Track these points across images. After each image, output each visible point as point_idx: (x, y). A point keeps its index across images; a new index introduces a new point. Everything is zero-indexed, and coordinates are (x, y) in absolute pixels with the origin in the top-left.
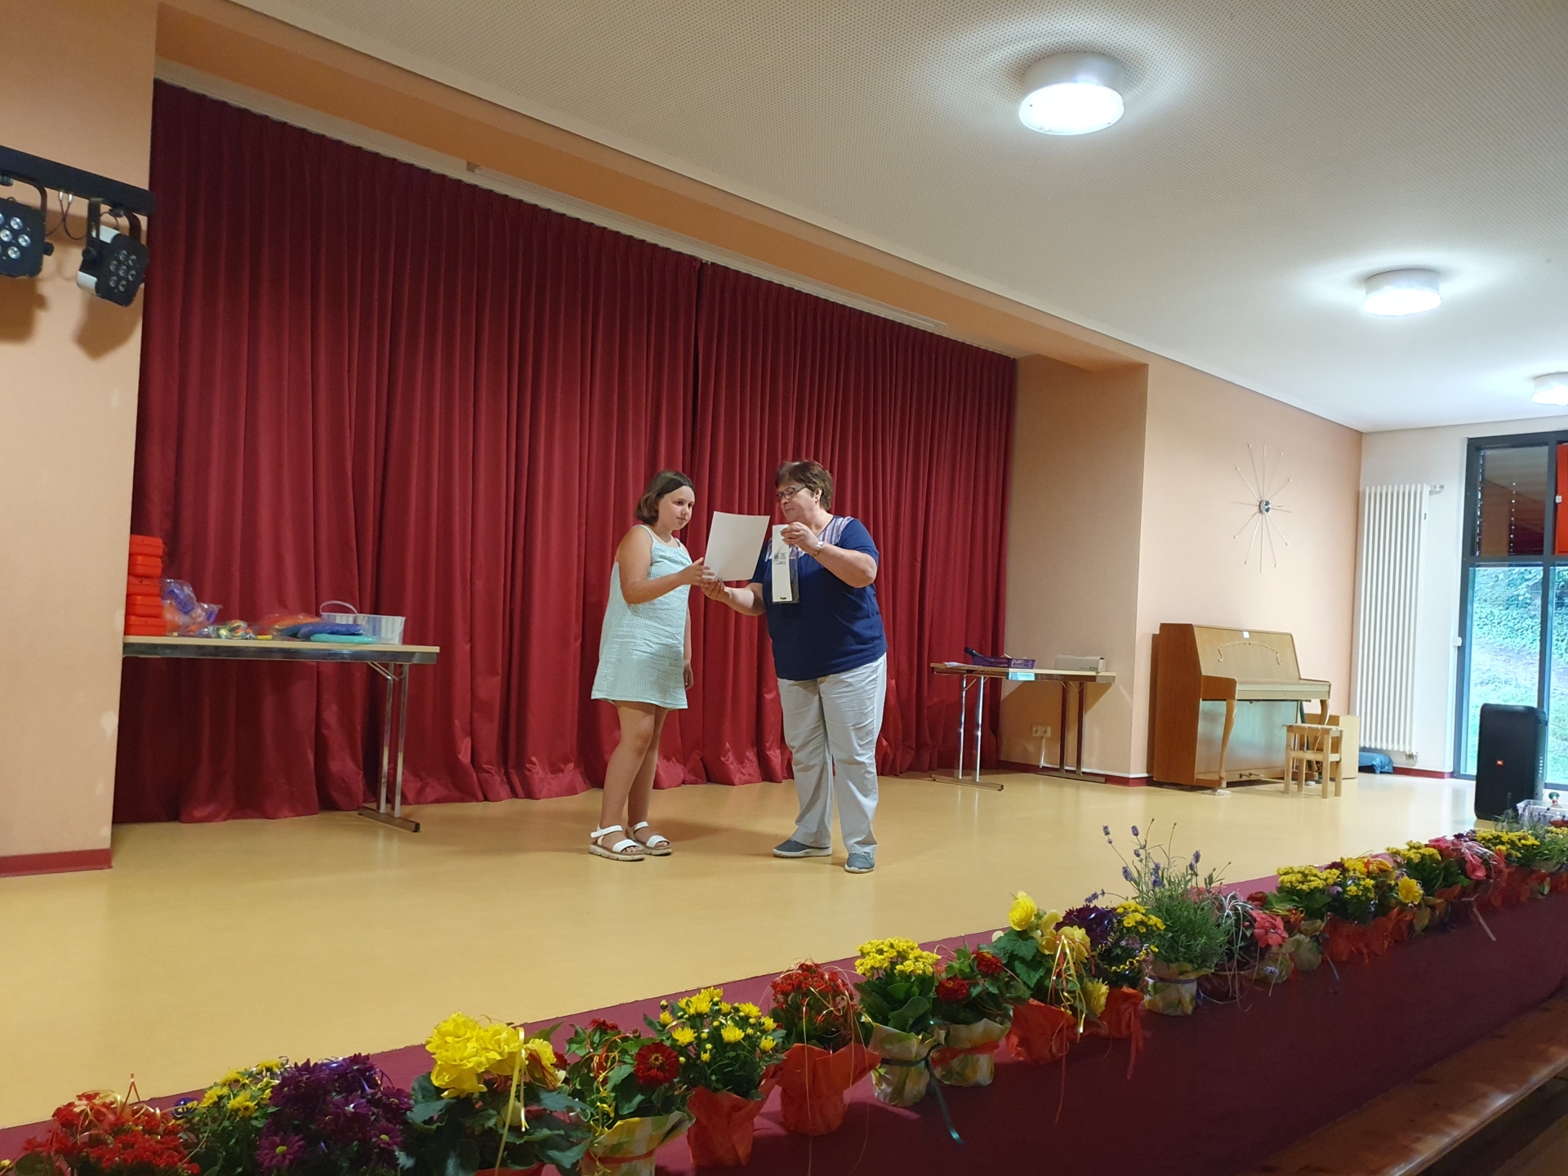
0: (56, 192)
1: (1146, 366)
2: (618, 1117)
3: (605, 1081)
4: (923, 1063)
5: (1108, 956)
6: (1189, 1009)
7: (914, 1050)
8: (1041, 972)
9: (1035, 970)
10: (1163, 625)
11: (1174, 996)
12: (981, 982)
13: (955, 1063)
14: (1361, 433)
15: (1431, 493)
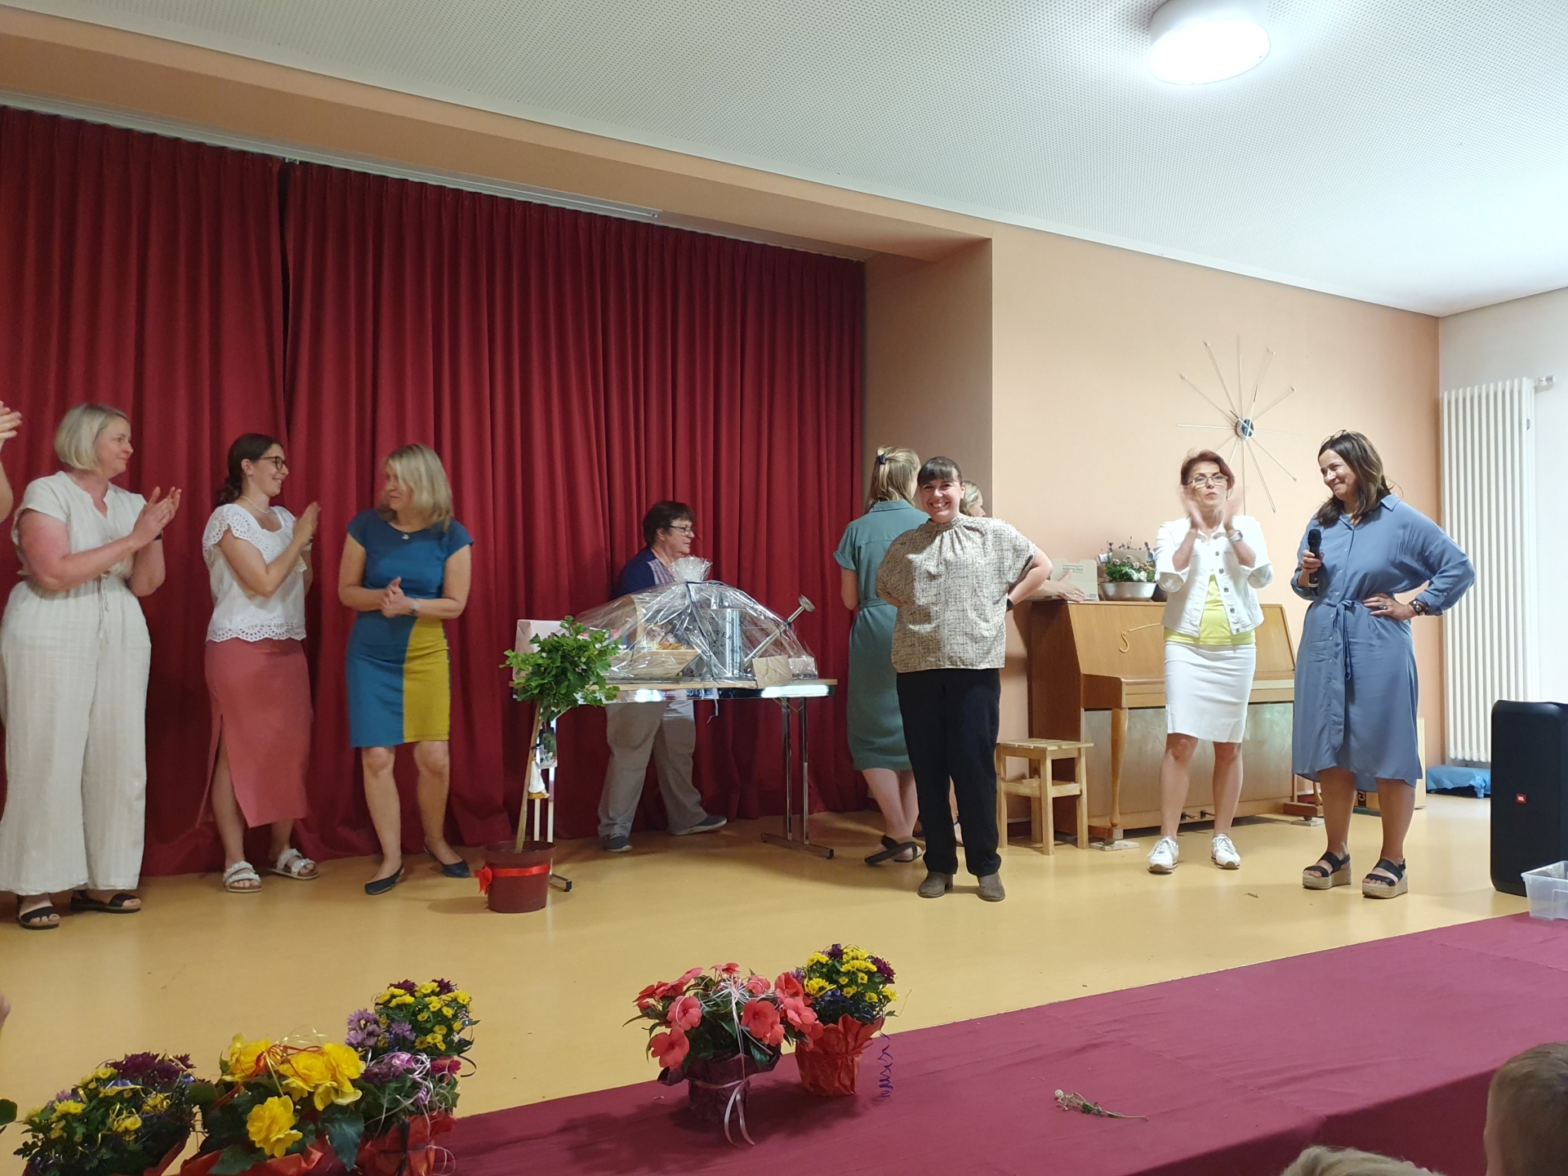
1: (989, 241)
14: (1437, 318)
15: (1537, 389)
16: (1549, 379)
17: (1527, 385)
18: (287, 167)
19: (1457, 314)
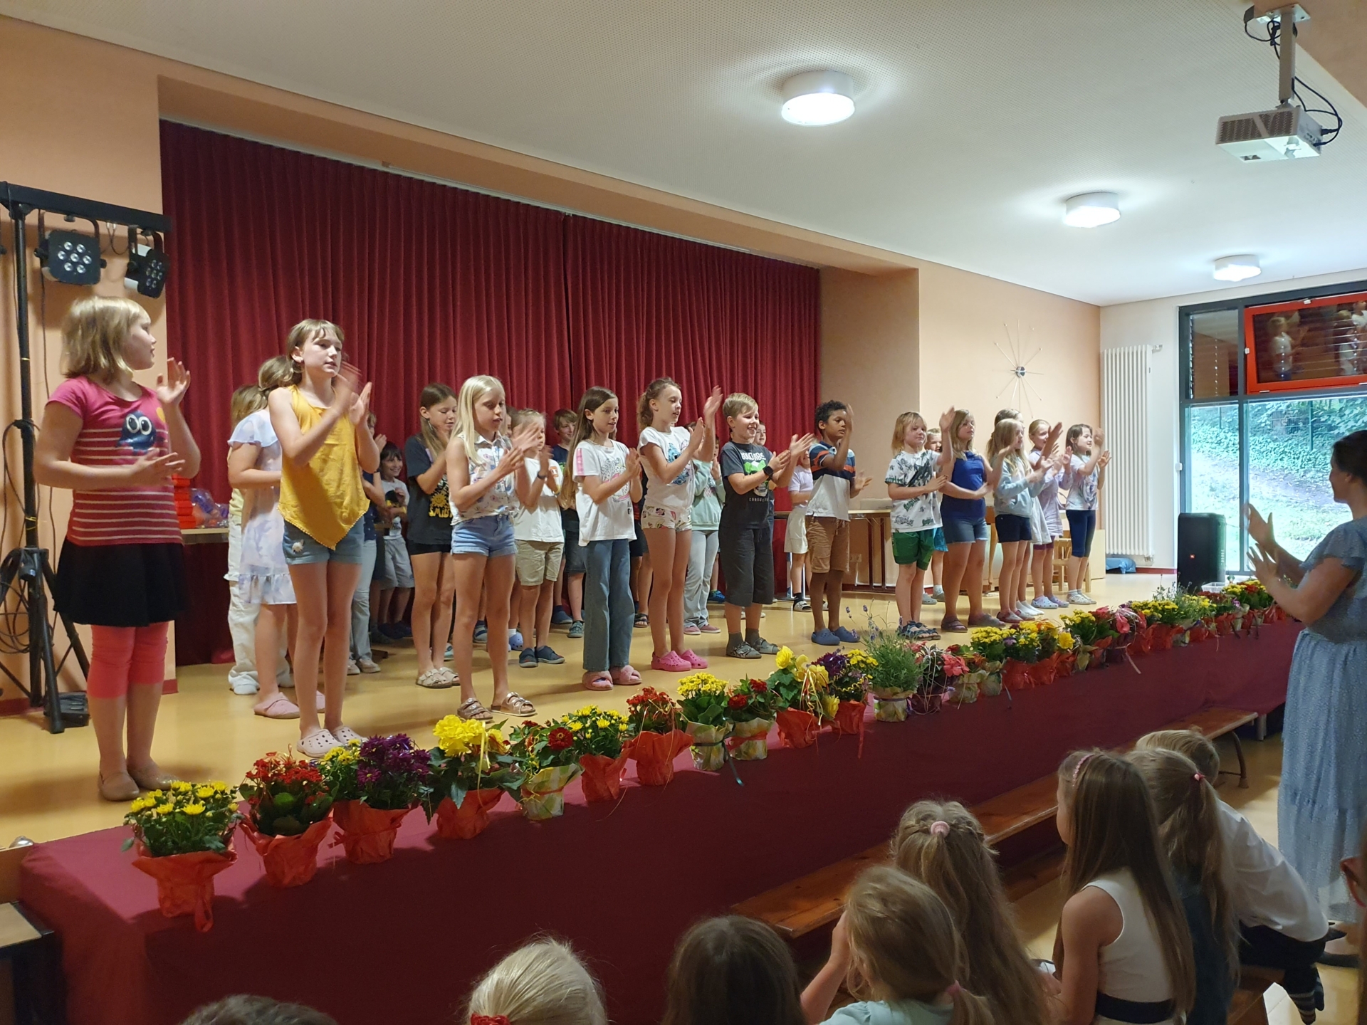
0: (104, 223)
1: (916, 269)
2: (541, 767)
3: (532, 751)
4: (721, 744)
5: (841, 683)
6: (903, 718)
7: (714, 735)
8: (795, 692)
9: (792, 691)
11: (892, 709)
12: (754, 696)
13: (743, 746)
14: (1099, 307)
15: (1153, 351)
16: (1161, 346)
17: (1150, 349)
18: (567, 217)
19: (1110, 306)
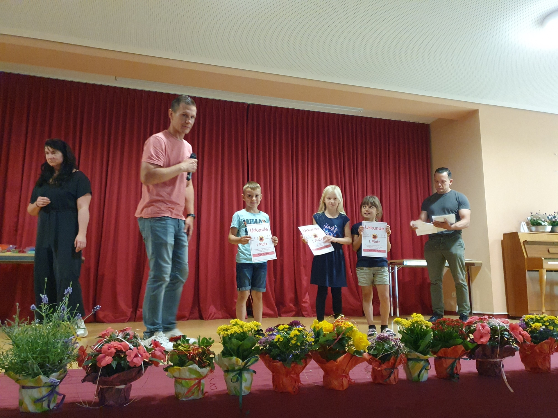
1: (478, 110)
10: (504, 234)
18: (249, 105)
